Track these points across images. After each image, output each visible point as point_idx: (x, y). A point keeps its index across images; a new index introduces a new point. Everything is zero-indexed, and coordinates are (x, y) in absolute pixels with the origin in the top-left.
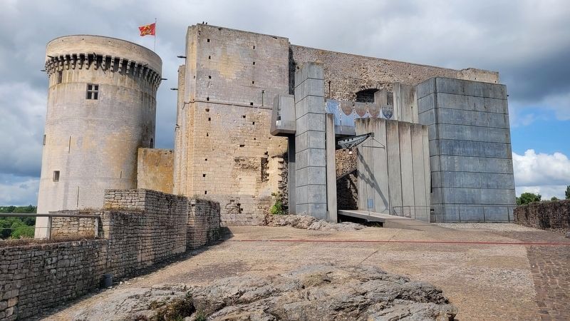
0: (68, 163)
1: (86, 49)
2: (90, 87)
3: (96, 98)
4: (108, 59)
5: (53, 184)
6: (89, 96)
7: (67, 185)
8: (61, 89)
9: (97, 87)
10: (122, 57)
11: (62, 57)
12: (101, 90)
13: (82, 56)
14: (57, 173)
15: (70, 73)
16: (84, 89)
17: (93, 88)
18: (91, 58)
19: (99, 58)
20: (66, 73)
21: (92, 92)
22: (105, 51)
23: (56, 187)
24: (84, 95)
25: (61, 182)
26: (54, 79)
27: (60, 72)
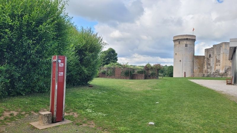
0: (183, 59)
1: (185, 38)
2: (186, 44)
4: (189, 39)
7: (182, 63)
8: (180, 45)
10: (191, 38)
11: (180, 39)
12: (188, 45)
13: (185, 39)
14: (180, 61)
18: (186, 39)
20: (181, 42)
21: (186, 46)
22: (189, 38)
26: (177, 43)
27: (179, 42)
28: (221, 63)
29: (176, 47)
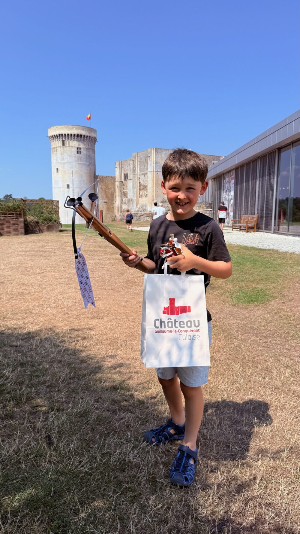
0: (73, 181)
1: (76, 132)
2: (78, 148)
3: (80, 153)
4: (84, 136)
5: (67, 190)
6: (78, 153)
7: (73, 190)
8: (65, 149)
9: (80, 149)
10: (89, 135)
11: (65, 135)
12: (82, 150)
13: (75, 135)
14: (68, 186)
15: (68, 142)
16: (76, 149)
18: (78, 135)
19: (81, 136)
20: (67, 142)
21: (79, 151)
22: (83, 133)
23: (69, 191)
24: (76, 153)
25: (71, 189)
26: (59, 143)
27: (63, 141)
28: (148, 191)
29: (56, 153)
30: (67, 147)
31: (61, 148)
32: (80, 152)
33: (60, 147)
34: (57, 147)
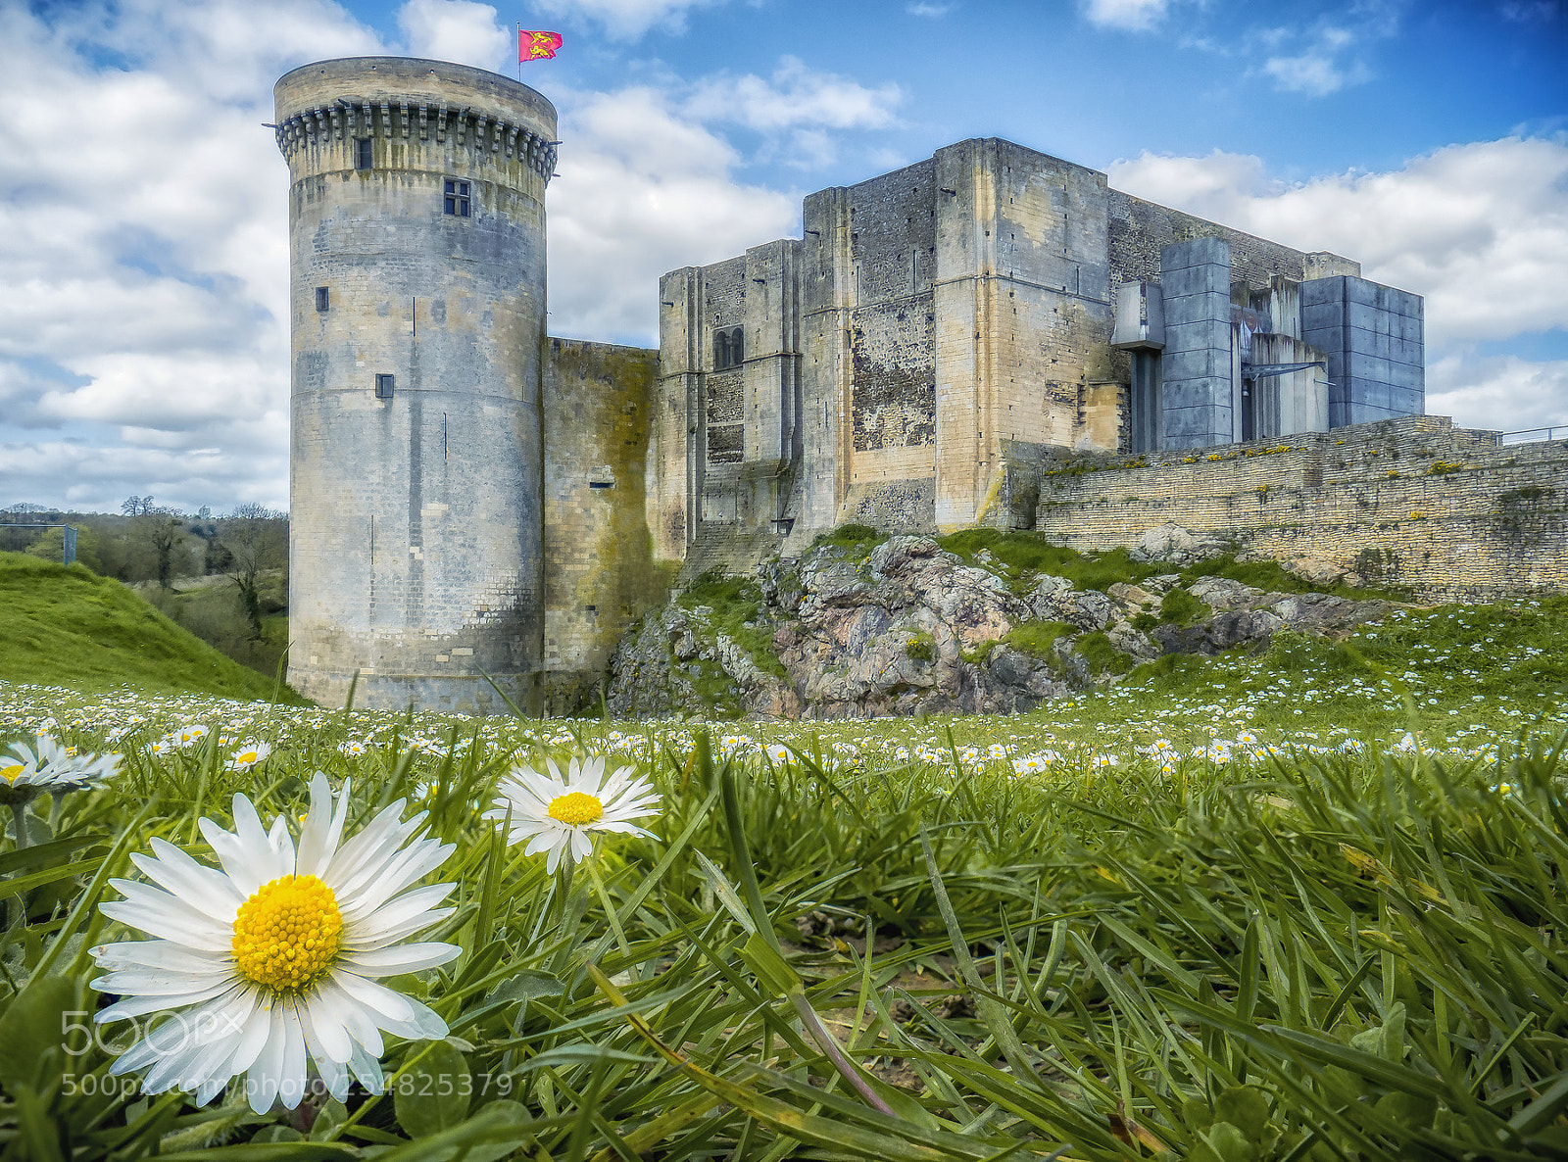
0: (415, 359)
1: (442, 96)
2: (450, 184)
3: (465, 213)
4: (491, 123)
5: (378, 403)
6: (450, 206)
7: (416, 410)
8: (371, 183)
9: (465, 186)
10: (514, 121)
11: (376, 107)
12: (476, 194)
13: (433, 113)
14: (385, 384)
15: (394, 148)
16: (441, 189)
17: (457, 189)
18: (452, 115)
19: (472, 119)
20: (384, 148)
21: (456, 198)
22: (485, 104)
23: (386, 413)
24: (439, 207)
25: (401, 404)
26: (337, 156)
27: (363, 144)
28: (941, 401)
29: (315, 205)
30: (385, 171)
31: (346, 178)
32: (465, 203)
33: (346, 176)
34: (322, 176)
